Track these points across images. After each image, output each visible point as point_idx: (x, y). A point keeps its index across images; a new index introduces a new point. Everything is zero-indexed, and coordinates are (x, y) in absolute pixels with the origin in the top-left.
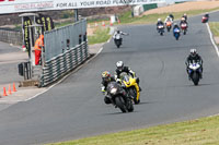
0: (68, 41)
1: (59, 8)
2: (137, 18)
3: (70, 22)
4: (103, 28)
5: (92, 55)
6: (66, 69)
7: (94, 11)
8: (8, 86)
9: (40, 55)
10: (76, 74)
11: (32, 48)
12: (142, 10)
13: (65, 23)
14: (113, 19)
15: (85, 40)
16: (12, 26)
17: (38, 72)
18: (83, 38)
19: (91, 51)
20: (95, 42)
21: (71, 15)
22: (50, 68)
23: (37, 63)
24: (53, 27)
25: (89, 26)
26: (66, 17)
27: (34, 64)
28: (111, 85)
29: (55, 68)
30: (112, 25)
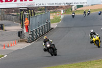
1: (37, 6)
3: (42, 12)
4: (57, 16)
5: (52, 28)
6: (40, 35)
7: (54, 8)
8: (13, 42)
12: (76, 8)
13: (40, 13)
16: (15, 14)
17: (27, 35)
20: (54, 22)
21: (43, 10)
22: (32, 34)
24: (34, 15)
25: (51, 15)
26: (40, 10)
27: (25, 31)
28: (47, 43)
29: (35, 34)
30: (62, 14)
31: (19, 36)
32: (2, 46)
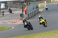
0: (33, 8)
2: (52, 2)
3: (34, 3)
4: (43, 5)
5: (40, 12)
6: (33, 15)
8: (17, 20)
9: (26, 12)
10: (35, 17)
11: (24, 10)
14: (45, 2)
15: (38, 8)
16: (19, 4)
17: (25, 16)
18: (37, 7)
19: (39, 11)
20: (41, 8)
21: (34, 1)
22: (29, 15)
23: (25, 14)
24: (29, 4)
25: (39, 4)
27: (24, 14)
29: (30, 15)
30: (45, 4)
31: (21, 16)
32: (11, 22)
